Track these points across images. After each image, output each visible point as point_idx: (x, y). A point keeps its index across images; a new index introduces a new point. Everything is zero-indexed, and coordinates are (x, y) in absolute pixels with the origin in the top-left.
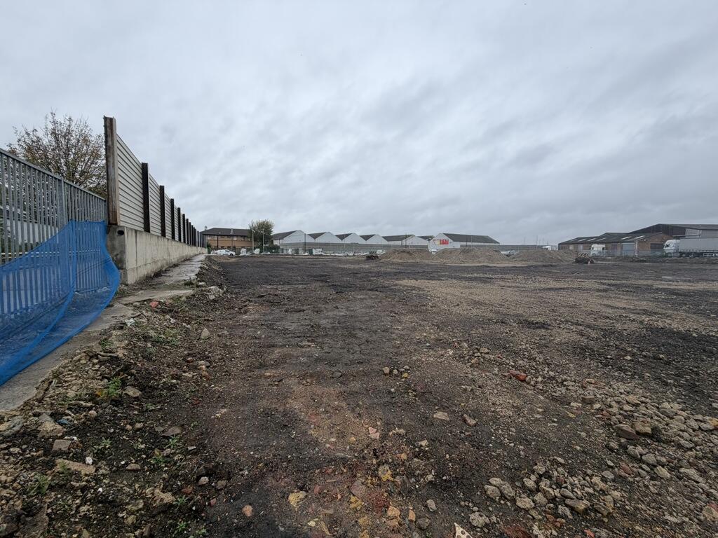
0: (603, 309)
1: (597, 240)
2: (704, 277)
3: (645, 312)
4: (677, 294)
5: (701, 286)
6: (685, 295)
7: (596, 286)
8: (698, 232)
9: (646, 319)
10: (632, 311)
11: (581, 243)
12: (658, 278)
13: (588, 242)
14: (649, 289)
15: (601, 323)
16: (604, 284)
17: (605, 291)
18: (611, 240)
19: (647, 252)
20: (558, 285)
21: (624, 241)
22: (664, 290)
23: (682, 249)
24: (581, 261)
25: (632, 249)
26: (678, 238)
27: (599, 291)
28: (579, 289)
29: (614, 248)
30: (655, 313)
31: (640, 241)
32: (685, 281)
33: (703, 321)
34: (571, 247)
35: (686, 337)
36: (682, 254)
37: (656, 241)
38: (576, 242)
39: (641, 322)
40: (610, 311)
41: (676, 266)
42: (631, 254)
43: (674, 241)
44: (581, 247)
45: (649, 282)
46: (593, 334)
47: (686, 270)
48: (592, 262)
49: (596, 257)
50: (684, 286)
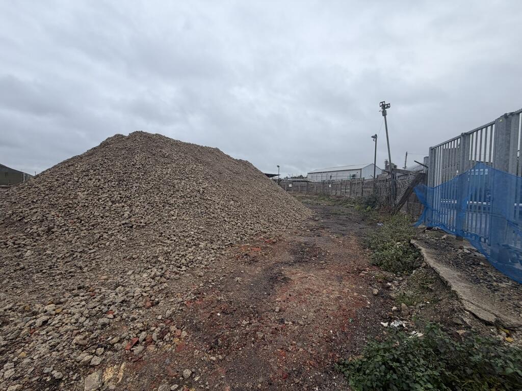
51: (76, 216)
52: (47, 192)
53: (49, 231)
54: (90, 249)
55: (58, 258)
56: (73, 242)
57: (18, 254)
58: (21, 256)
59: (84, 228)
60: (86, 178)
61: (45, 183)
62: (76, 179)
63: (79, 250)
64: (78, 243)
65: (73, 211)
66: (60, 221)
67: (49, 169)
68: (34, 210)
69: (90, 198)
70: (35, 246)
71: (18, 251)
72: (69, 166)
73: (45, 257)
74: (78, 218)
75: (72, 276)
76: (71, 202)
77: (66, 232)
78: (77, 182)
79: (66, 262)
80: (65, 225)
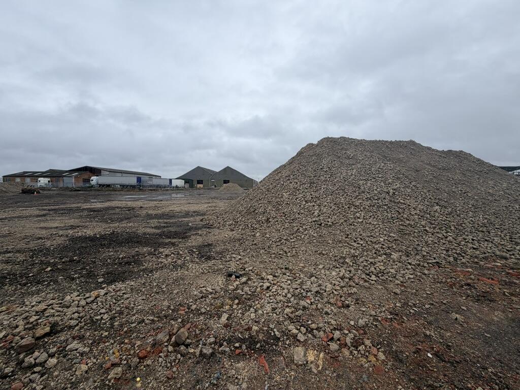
0: (37, 231)
1: (43, 175)
2: (110, 199)
3: (72, 227)
4: (94, 211)
5: (107, 204)
6: (98, 211)
7: (37, 212)
8: (108, 173)
9: (70, 232)
10: (61, 229)
11: (28, 176)
12: (86, 201)
13: (34, 176)
14: (79, 210)
15: (32, 245)
16: (44, 210)
17: (44, 215)
19: (81, 184)
21: (65, 176)
22: (87, 209)
23: (100, 182)
24: (27, 192)
25: (71, 182)
26: (97, 176)
27: (38, 216)
28: (19, 217)
29: (58, 181)
30: (78, 227)
31: (76, 177)
32: (100, 202)
33: (104, 225)
34: (18, 180)
35: (92, 239)
36: (100, 185)
37: (86, 177)
38: (23, 175)
39: (67, 236)
40: (44, 232)
41: (97, 193)
42: (70, 186)
43: (95, 177)
44: (28, 180)
45: (79, 205)
46: (21, 257)
47: (102, 195)
48: (38, 192)
49: (43, 189)
50: (99, 205)
51: (283, 212)
52: (266, 193)
53: (268, 220)
54: (291, 239)
55: (273, 242)
56: (281, 231)
57: (253, 233)
58: (254, 236)
59: (287, 221)
60: (288, 182)
61: (266, 186)
62: (282, 182)
63: (284, 238)
64: (284, 232)
65: (281, 207)
66: (273, 214)
67: (267, 177)
68: (260, 205)
69: (290, 198)
70: (260, 230)
71: (253, 232)
72: (278, 173)
73: (266, 239)
74: (283, 213)
75: (281, 257)
76: (279, 200)
77: (277, 223)
78: (283, 185)
79: (277, 246)
80: (276, 217)
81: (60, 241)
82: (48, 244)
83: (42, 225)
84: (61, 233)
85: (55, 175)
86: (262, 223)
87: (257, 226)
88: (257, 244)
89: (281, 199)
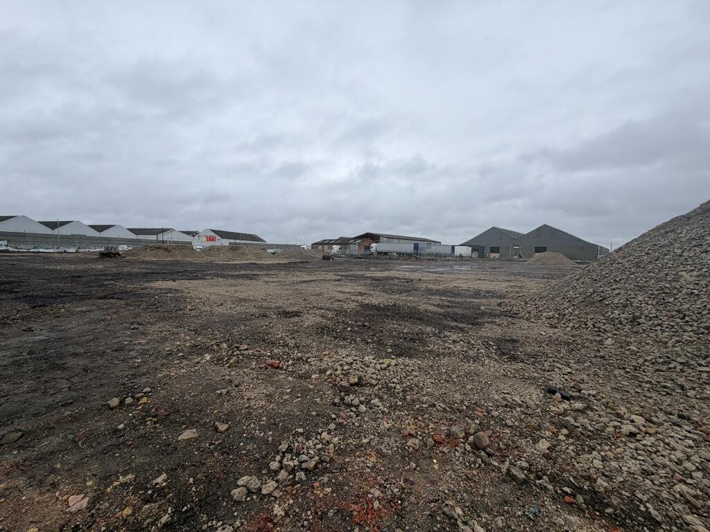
0: (337, 294)
1: (336, 242)
2: (388, 268)
3: (361, 294)
4: (376, 280)
5: (386, 274)
6: (379, 280)
7: (334, 277)
8: (385, 239)
9: (360, 298)
10: (352, 294)
11: (326, 244)
12: (368, 269)
13: (330, 243)
14: (363, 277)
15: (336, 305)
16: (339, 275)
17: (339, 280)
18: (343, 242)
19: (363, 252)
20: (310, 278)
21: (350, 244)
22: (370, 277)
23: (379, 250)
24: (326, 258)
25: (355, 249)
26: (376, 242)
27: (336, 280)
28: (323, 280)
29: (346, 248)
30: (365, 294)
31: (359, 244)
32: (379, 271)
33: (387, 296)
34: (320, 247)
35: (377, 308)
36: (379, 253)
37: (367, 244)
38: (323, 243)
39: (357, 302)
40: (341, 295)
41: (376, 261)
42: (354, 253)
43: (375, 244)
44: (326, 247)
45: (363, 273)
46: (330, 315)
47: (381, 263)
48: (333, 259)
49: (335, 255)
50: (379, 274)
51: (676, 308)
53: (634, 320)
54: (700, 365)
55: (646, 360)
56: (669, 345)
57: (598, 339)
58: (601, 342)
59: (689, 329)
63: (679, 360)
64: (678, 349)
65: (671, 300)
66: (649, 309)
70: (616, 334)
71: (598, 336)
74: (678, 311)
76: (668, 285)
78: (680, 256)
81: (353, 305)
82: (345, 306)
83: (340, 289)
84: (353, 298)
85: (344, 242)
86: (621, 323)
87: (608, 327)
88: (607, 357)
89: (674, 284)
